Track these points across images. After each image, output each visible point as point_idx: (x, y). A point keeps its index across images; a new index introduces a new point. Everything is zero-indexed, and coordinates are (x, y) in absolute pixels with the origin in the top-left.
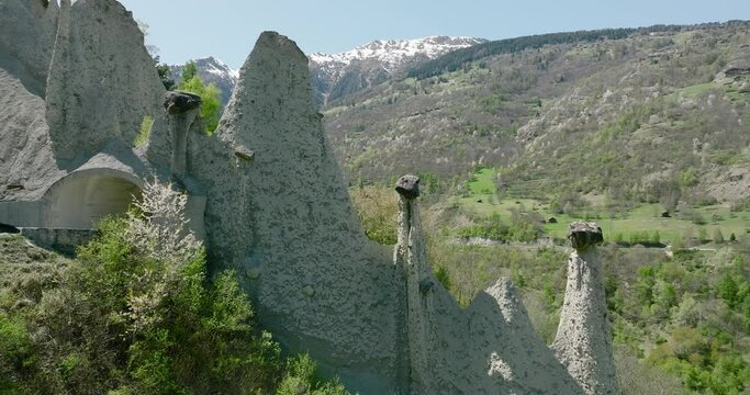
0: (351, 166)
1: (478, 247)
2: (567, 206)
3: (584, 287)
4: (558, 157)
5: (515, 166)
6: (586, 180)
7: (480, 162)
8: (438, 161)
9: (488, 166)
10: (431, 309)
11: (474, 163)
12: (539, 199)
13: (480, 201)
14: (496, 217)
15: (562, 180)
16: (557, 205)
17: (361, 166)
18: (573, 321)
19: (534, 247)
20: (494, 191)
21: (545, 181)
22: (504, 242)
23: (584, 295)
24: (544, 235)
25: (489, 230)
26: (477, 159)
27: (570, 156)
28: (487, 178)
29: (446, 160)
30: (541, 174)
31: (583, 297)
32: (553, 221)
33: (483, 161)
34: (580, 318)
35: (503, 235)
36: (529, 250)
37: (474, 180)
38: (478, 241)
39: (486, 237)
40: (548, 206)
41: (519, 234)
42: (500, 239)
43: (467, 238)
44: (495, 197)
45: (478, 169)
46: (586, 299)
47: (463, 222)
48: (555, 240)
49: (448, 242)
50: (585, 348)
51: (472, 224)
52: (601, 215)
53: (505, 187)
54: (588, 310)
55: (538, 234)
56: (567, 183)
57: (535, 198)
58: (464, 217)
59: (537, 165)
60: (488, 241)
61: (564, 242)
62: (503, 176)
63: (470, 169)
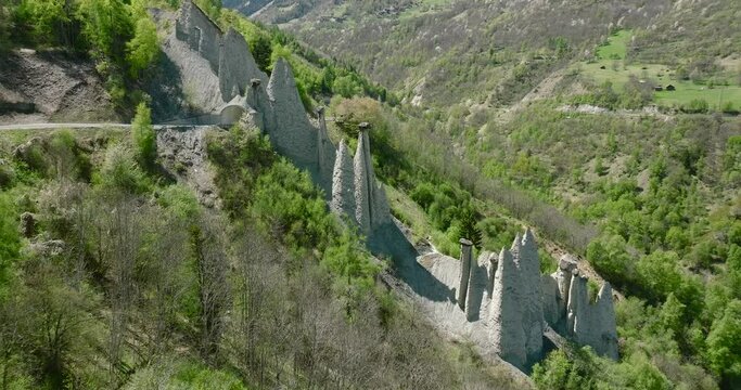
0: (486, 31)
1: (584, 114)
2: (695, 72)
4: (707, 16)
5: (654, 27)
6: (728, 41)
7: (618, 23)
8: (574, 23)
9: (627, 27)
11: (611, 24)
12: (668, 64)
13: (603, 68)
14: (609, 84)
15: (701, 43)
16: (684, 71)
17: (494, 31)
19: (637, 115)
20: (623, 55)
21: (683, 43)
22: (611, 109)
24: (651, 103)
25: (598, 98)
26: (617, 19)
27: (720, 14)
28: (621, 42)
29: (582, 22)
30: (681, 36)
32: (670, 88)
33: (622, 23)
35: (612, 102)
36: (629, 117)
37: (607, 44)
38: (582, 109)
39: (594, 105)
40: (674, 72)
41: (625, 102)
42: (607, 106)
43: (577, 105)
44: (621, 63)
45: (615, 32)
47: (578, 89)
48: (660, 109)
49: (559, 109)
51: (585, 91)
52: (730, 81)
53: (637, 52)
55: (647, 101)
56: (706, 46)
57: (665, 64)
58: (579, 85)
59: (680, 25)
60: (596, 108)
61: (668, 109)
62: (636, 39)
63: (604, 32)
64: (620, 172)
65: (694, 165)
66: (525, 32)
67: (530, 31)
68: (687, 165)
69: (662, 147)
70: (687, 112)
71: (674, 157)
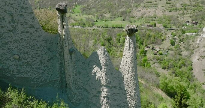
0: (35, 2)
1: (76, 28)
2: (100, 17)
3: (131, 49)
4: (98, 3)
5: (86, 5)
6: (105, 10)
7: (76, 3)
9: (79, 5)
10: (74, 60)
11: (75, 3)
12: (93, 15)
13: (77, 15)
14: (81, 20)
15: (99, 10)
16: (98, 17)
17: (39, 2)
18: (127, 62)
19: (92, 29)
20: (80, 12)
21: (95, 10)
22: (84, 27)
23: (131, 52)
24: (95, 25)
25: (80, 24)
26: (76, 2)
27: (101, 3)
28: (79, 8)
30: (94, 8)
31: (130, 53)
32: (97, 21)
34: (129, 60)
35: (84, 25)
36: (90, 29)
37: (75, 9)
38: (76, 27)
39: (79, 26)
40: (95, 17)
41: (88, 25)
42: (82, 26)
43: (74, 26)
44: (81, 14)
45: (76, 5)
46: (132, 54)
48: (97, 27)
50: (130, 71)
51: (75, 22)
52: (109, 20)
53: (84, 11)
54: (132, 57)
55: (93, 25)
56: (100, 11)
57: (92, 15)
58: (72, 20)
59: (92, 5)
60: (79, 27)
61: (99, 27)
62: (83, 8)
63: (73, 5)
64: (92, 45)
65: (110, 42)
66: (49, 4)
67: (51, 4)
68: (109, 42)
69: (101, 37)
70: (104, 27)
71: (105, 40)
